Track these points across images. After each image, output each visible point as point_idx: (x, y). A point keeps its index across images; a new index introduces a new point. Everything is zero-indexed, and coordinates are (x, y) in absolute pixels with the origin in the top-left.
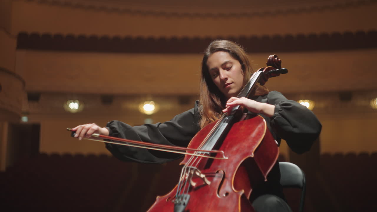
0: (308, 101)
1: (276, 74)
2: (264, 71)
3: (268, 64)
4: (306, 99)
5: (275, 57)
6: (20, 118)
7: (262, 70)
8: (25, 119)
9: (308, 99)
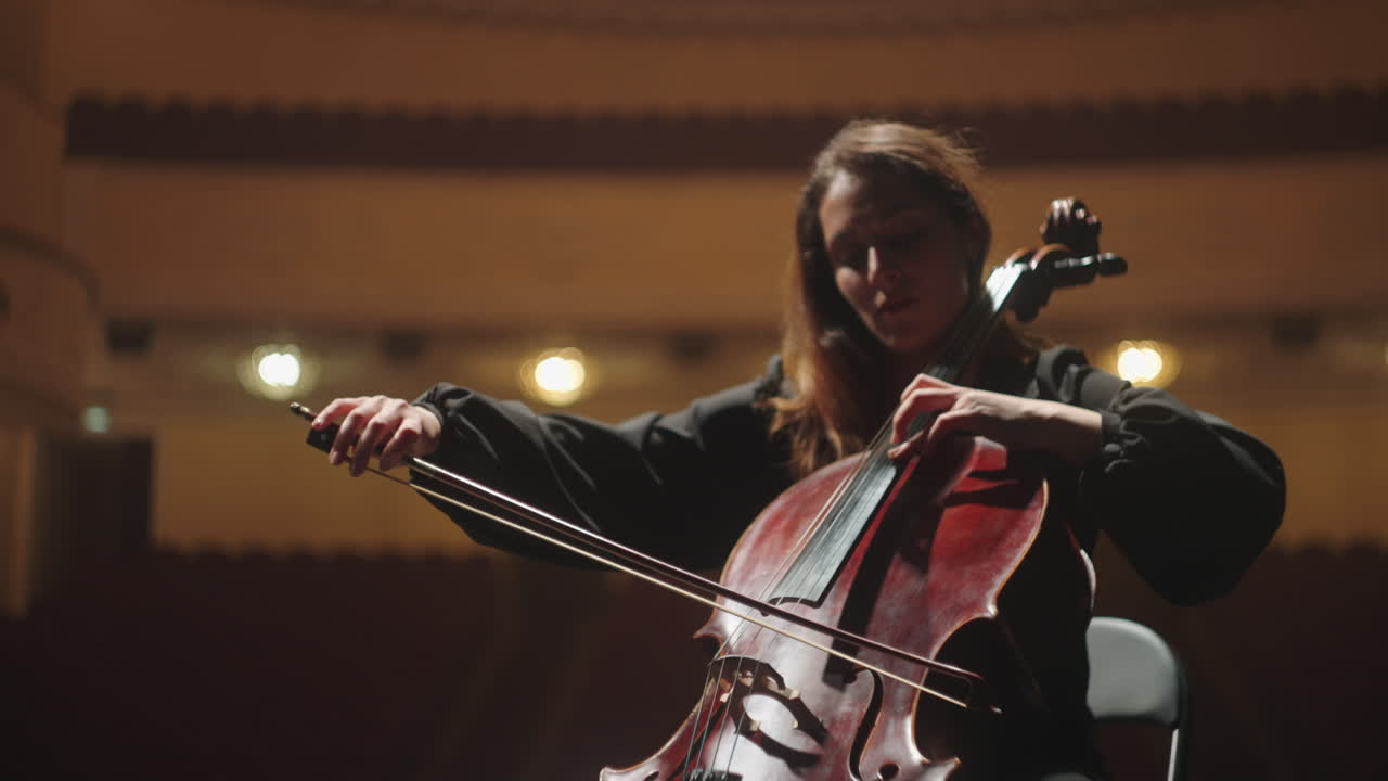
0: (1154, 342)
1: (1083, 276)
2: (1034, 264)
3: (1049, 238)
4: (1147, 338)
5: (1077, 205)
6: (75, 415)
7: (1025, 259)
8: (96, 421)
9: (1154, 339)
